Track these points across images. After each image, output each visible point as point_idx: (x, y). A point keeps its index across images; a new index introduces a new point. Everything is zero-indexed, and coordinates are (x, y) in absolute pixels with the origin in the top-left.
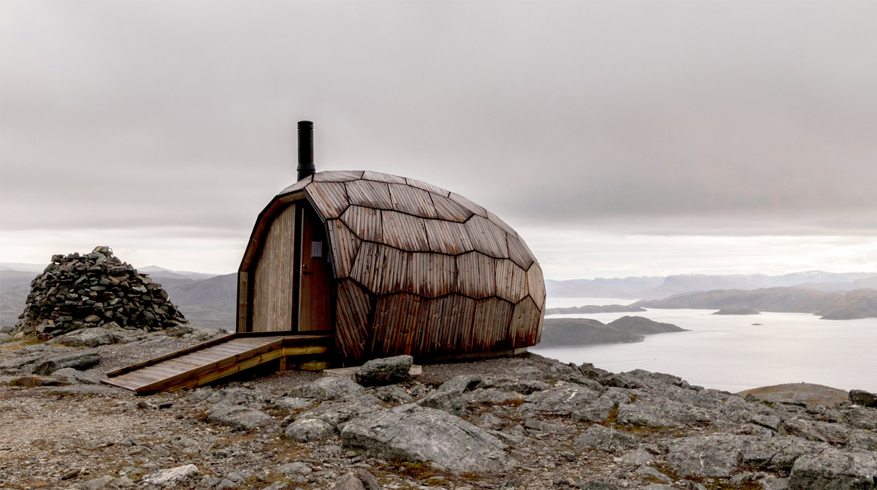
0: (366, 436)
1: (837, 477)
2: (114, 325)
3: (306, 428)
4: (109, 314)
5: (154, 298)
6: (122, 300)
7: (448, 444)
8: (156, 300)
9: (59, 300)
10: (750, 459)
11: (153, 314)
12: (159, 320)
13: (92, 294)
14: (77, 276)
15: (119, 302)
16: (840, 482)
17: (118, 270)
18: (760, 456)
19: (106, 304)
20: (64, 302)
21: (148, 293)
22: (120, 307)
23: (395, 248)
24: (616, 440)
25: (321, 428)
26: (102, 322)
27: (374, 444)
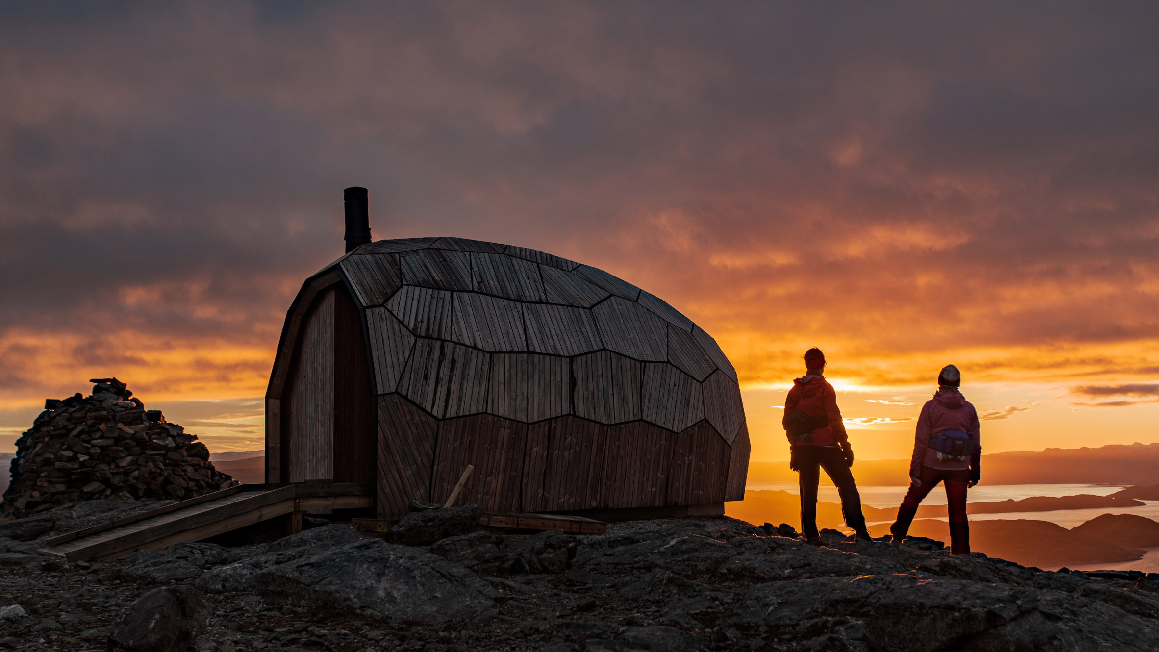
0: (285, 577)
1: (929, 612)
2: (125, 496)
3: (223, 575)
4: (116, 480)
5: (188, 456)
6: (138, 459)
7: (404, 588)
8: (189, 459)
9: (47, 462)
10: (836, 600)
11: (184, 479)
12: (195, 488)
13: (92, 451)
14: (71, 426)
15: (132, 463)
16: (934, 619)
17: (131, 415)
18: (852, 595)
19: (113, 466)
20: (54, 465)
21: (178, 447)
22: (135, 470)
23: (471, 347)
24: (671, 588)
25: (246, 574)
26: (108, 492)
27: (296, 588)
